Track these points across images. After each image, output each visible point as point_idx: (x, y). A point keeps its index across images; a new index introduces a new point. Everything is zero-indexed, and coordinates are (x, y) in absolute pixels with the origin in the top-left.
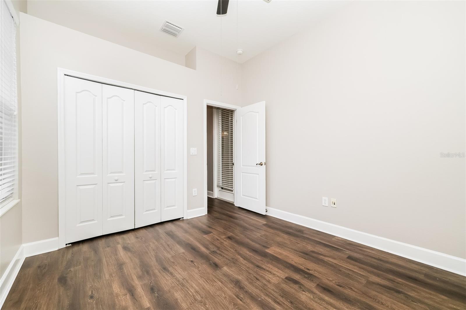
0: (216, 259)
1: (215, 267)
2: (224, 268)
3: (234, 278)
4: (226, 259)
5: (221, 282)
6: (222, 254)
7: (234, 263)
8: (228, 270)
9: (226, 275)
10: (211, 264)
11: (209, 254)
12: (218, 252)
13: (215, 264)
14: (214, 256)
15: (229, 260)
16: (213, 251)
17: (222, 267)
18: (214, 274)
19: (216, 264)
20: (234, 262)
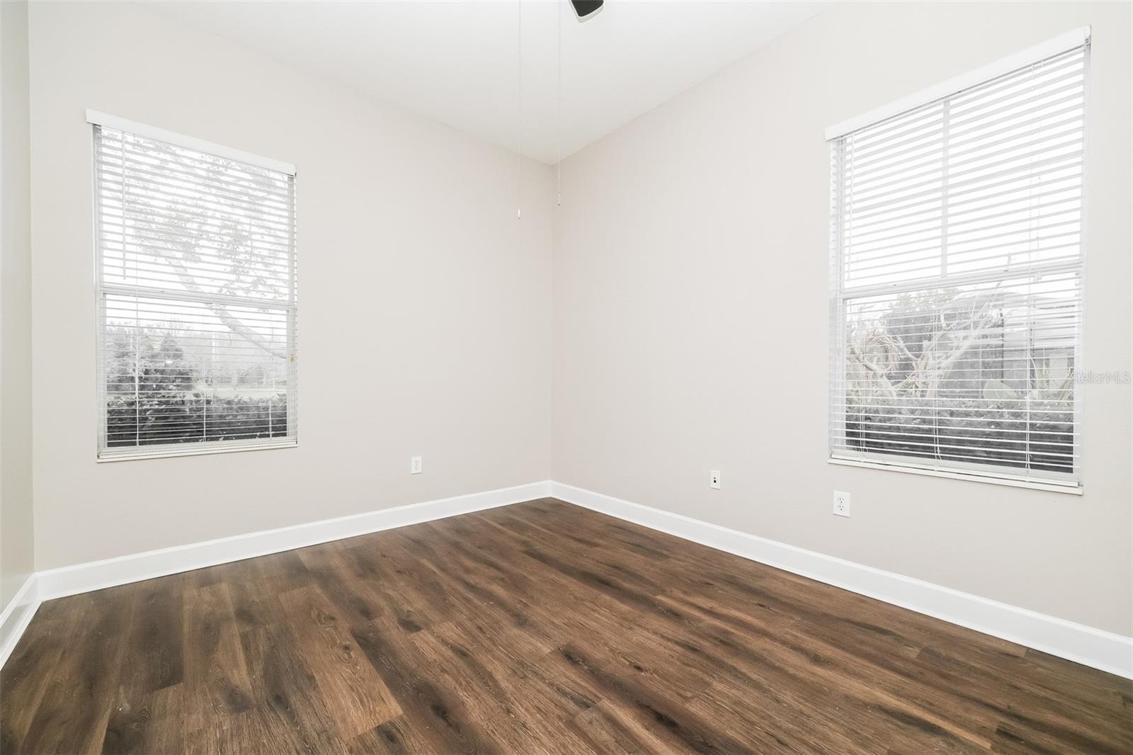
0: (574, 677)
1: (571, 653)
2: (549, 651)
3: (528, 631)
4: (544, 675)
5: (553, 623)
6: (557, 696)
7: (522, 664)
8: (540, 645)
9: (546, 636)
10: (584, 660)
11: (600, 696)
12: (572, 706)
13: (573, 662)
14: (580, 685)
15: (535, 673)
16: (588, 707)
17: (553, 652)
18: (572, 638)
19: (571, 661)
20: (523, 667)
